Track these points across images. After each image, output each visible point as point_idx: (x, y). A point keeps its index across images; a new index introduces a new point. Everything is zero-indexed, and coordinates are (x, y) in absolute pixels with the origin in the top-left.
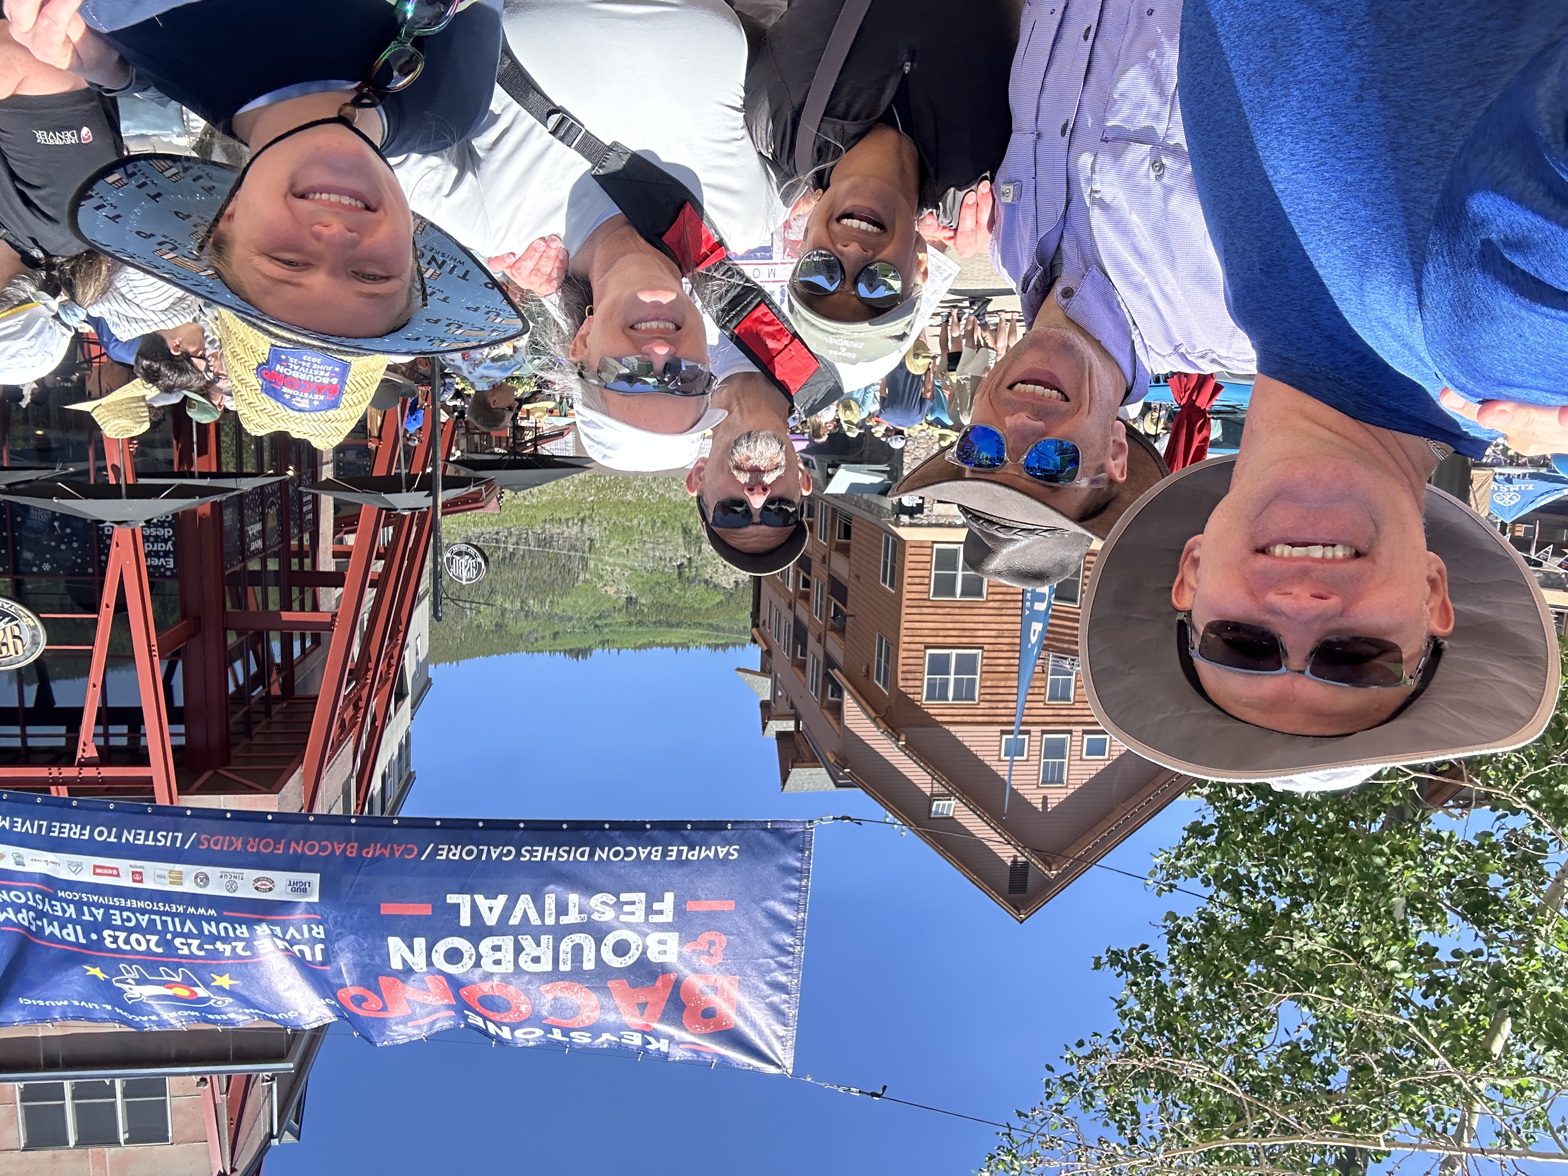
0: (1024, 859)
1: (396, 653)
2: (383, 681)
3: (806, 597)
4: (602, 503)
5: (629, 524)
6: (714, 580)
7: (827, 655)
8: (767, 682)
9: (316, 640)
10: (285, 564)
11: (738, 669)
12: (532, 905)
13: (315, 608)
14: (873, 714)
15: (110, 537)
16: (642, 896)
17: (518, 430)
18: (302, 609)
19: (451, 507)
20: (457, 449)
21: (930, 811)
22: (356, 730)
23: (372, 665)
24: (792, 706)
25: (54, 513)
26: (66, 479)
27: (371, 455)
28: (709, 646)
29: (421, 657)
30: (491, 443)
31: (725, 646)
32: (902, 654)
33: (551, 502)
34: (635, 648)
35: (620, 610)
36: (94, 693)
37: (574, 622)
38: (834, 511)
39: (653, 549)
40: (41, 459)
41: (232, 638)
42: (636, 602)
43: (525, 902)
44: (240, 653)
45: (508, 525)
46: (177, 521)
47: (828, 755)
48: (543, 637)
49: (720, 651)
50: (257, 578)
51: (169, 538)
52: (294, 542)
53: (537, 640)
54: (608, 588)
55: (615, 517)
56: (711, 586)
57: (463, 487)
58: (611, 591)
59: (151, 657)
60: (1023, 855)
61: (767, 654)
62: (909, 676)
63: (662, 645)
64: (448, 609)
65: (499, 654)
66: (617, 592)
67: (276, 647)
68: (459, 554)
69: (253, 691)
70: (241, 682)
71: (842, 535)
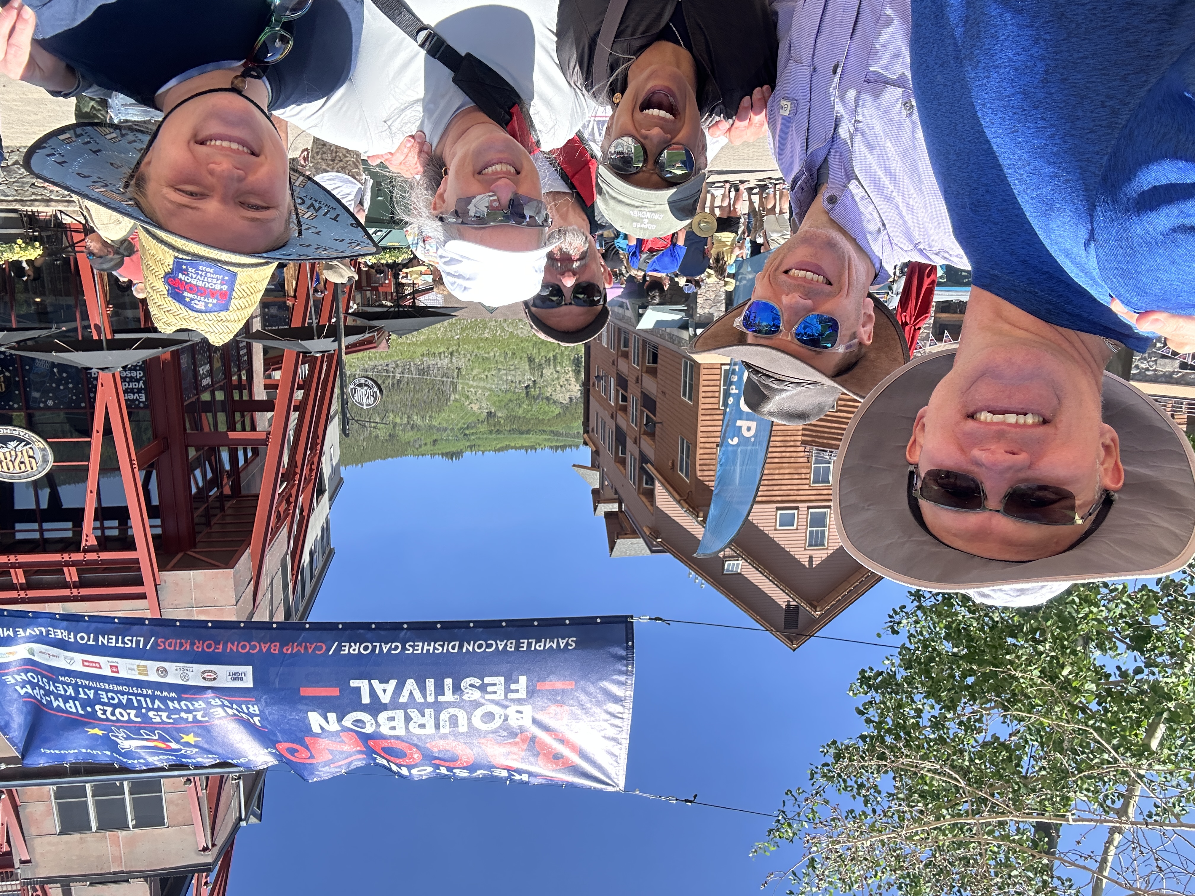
0: (795, 603)
1: (316, 460)
2: (307, 481)
3: (624, 409)
4: (466, 340)
5: (486, 355)
6: (553, 397)
7: (641, 453)
8: (596, 475)
9: (255, 452)
10: (229, 395)
11: (574, 466)
12: (416, 687)
13: (253, 428)
14: (678, 498)
15: (96, 379)
16: (502, 679)
17: (400, 286)
18: (244, 430)
19: (352, 349)
20: (354, 303)
21: (723, 569)
22: (289, 519)
23: (298, 470)
24: (616, 492)
25: (53, 363)
26: (61, 336)
27: (290, 310)
28: (551, 447)
29: (335, 461)
30: (379, 297)
31: (563, 447)
32: (699, 451)
33: (428, 339)
34: (495, 451)
35: (482, 422)
36: (92, 497)
37: (448, 431)
38: (644, 342)
39: (506, 375)
40: (41, 321)
41: (192, 453)
42: (495, 415)
43: (411, 684)
44: (198, 463)
45: (394, 359)
46: (146, 366)
47: (645, 529)
48: (425, 444)
49: (560, 451)
50: (209, 407)
51: (141, 379)
52: (235, 378)
53: (420, 446)
54: (473, 405)
55: (476, 350)
56: (551, 401)
57: (361, 334)
58: (475, 407)
59: (132, 468)
60: (794, 600)
61: (596, 454)
62: (705, 468)
63: (516, 448)
64: (353, 426)
65: (392, 457)
66: (479, 409)
67: (225, 456)
68: (360, 385)
69: (210, 491)
70: (201, 484)
71: (651, 361)
